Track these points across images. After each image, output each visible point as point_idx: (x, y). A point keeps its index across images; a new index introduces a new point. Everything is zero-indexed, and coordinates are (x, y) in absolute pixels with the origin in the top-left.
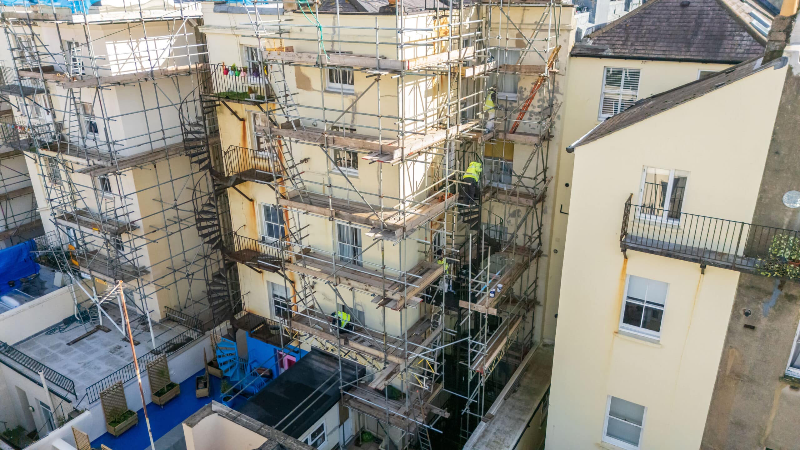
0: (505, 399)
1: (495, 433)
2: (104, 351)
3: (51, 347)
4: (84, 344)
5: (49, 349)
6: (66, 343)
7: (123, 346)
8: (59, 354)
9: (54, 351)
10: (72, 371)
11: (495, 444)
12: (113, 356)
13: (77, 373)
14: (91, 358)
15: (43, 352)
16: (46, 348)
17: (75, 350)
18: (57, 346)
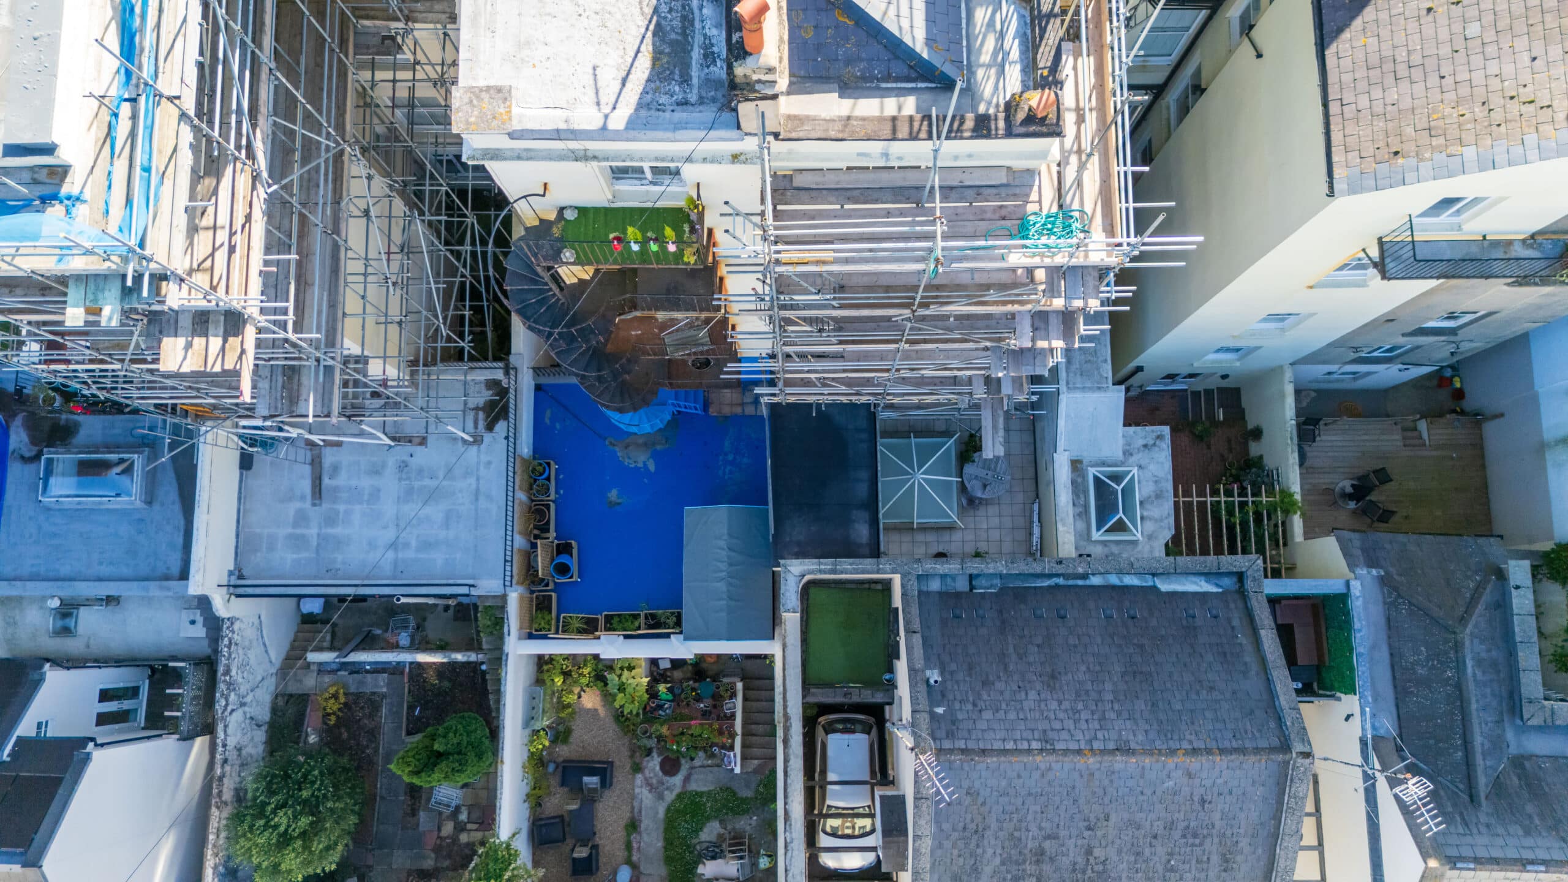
2: (390, 484)
3: (296, 525)
4: (336, 489)
5: (298, 531)
6: (307, 504)
7: (407, 458)
8: (330, 531)
9: (312, 532)
10: (393, 545)
11: (1089, 366)
12: (417, 484)
13: (407, 545)
14: (388, 507)
15: (298, 542)
16: (290, 530)
17: (342, 508)
18: (301, 519)
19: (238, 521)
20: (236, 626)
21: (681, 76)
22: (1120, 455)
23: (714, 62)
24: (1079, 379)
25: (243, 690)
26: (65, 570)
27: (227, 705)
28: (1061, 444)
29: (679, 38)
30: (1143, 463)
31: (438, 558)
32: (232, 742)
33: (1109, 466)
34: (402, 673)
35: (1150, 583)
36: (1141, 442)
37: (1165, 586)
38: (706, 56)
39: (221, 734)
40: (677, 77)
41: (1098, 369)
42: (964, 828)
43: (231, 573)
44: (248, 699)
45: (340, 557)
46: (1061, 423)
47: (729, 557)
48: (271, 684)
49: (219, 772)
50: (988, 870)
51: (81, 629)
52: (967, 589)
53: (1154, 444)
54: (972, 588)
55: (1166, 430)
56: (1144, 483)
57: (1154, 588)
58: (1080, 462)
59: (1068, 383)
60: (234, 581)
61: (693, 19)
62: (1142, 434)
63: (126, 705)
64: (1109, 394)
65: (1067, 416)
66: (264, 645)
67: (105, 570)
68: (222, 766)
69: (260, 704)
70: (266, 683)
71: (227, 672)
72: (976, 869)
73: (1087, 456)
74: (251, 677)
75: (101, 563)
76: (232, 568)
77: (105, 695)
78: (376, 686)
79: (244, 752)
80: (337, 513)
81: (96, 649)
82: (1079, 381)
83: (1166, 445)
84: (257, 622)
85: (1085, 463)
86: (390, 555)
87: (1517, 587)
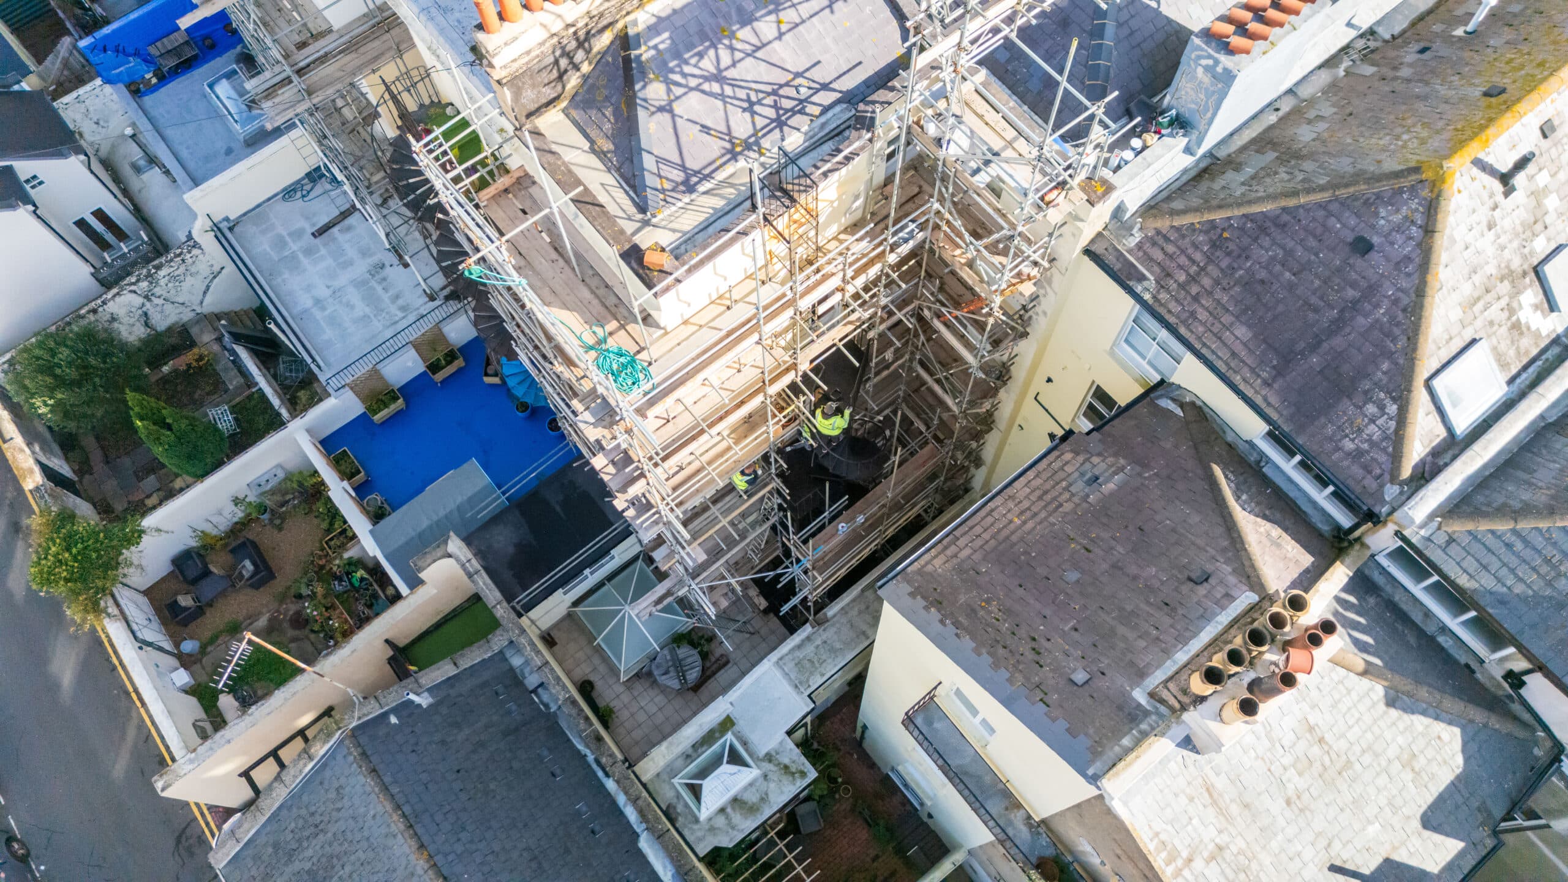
0: (863, 591)
1: (817, 647)
2: (361, 268)
3: (290, 234)
4: (334, 239)
5: (288, 239)
6: (310, 230)
7: (387, 264)
8: (301, 256)
9: (294, 246)
10: (318, 302)
11: (808, 665)
12: (373, 283)
13: (323, 309)
14: (343, 279)
15: (280, 243)
16: (284, 233)
17: (323, 251)
18: (298, 234)
19: (269, 199)
20: (195, 252)
22: (762, 752)
24: (792, 664)
25: (157, 291)
26: (169, 132)
27: (133, 284)
28: (734, 694)
30: (771, 776)
31: (328, 334)
32: (111, 307)
33: (747, 750)
34: (249, 387)
35: (638, 831)
36: (786, 761)
37: (645, 844)
39: (109, 295)
41: (812, 673)
42: (312, 814)
43: (227, 219)
44: (156, 301)
45: (286, 275)
46: (748, 680)
47: (451, 512)
48: (187, 316)
49: (83, 312)
50: (297, 866)
51: (145, 177)
52: (531, 688)
53: (793, 774)
54: (535, 691)
55: (813, 774)
56: (754, 789)
57: (636, 836)
58: (733, 724)
59: (781, 659)
60: (224, 226)
62: (793, 754)
63: (109, 237)
64: (797, 698)
65: (758, 680)
66: (208, 287)
67: (184, 154)
68: (89, 312)
69: (165, 318)
70: (181, 309)
71: (158, 268)
72: (291, 856)
73: (741, 725)
74: (173, 292)
75: (188, 148)
76: (232, 218)
77: (99, 214)
78: (231, 381)
79: (116, 325)
80: (318, 251)
81: (140, 199)
82: (789, 666)
83: (801, 784)
84: (216, 268)
85: (736, 728)
86: (309, 303)
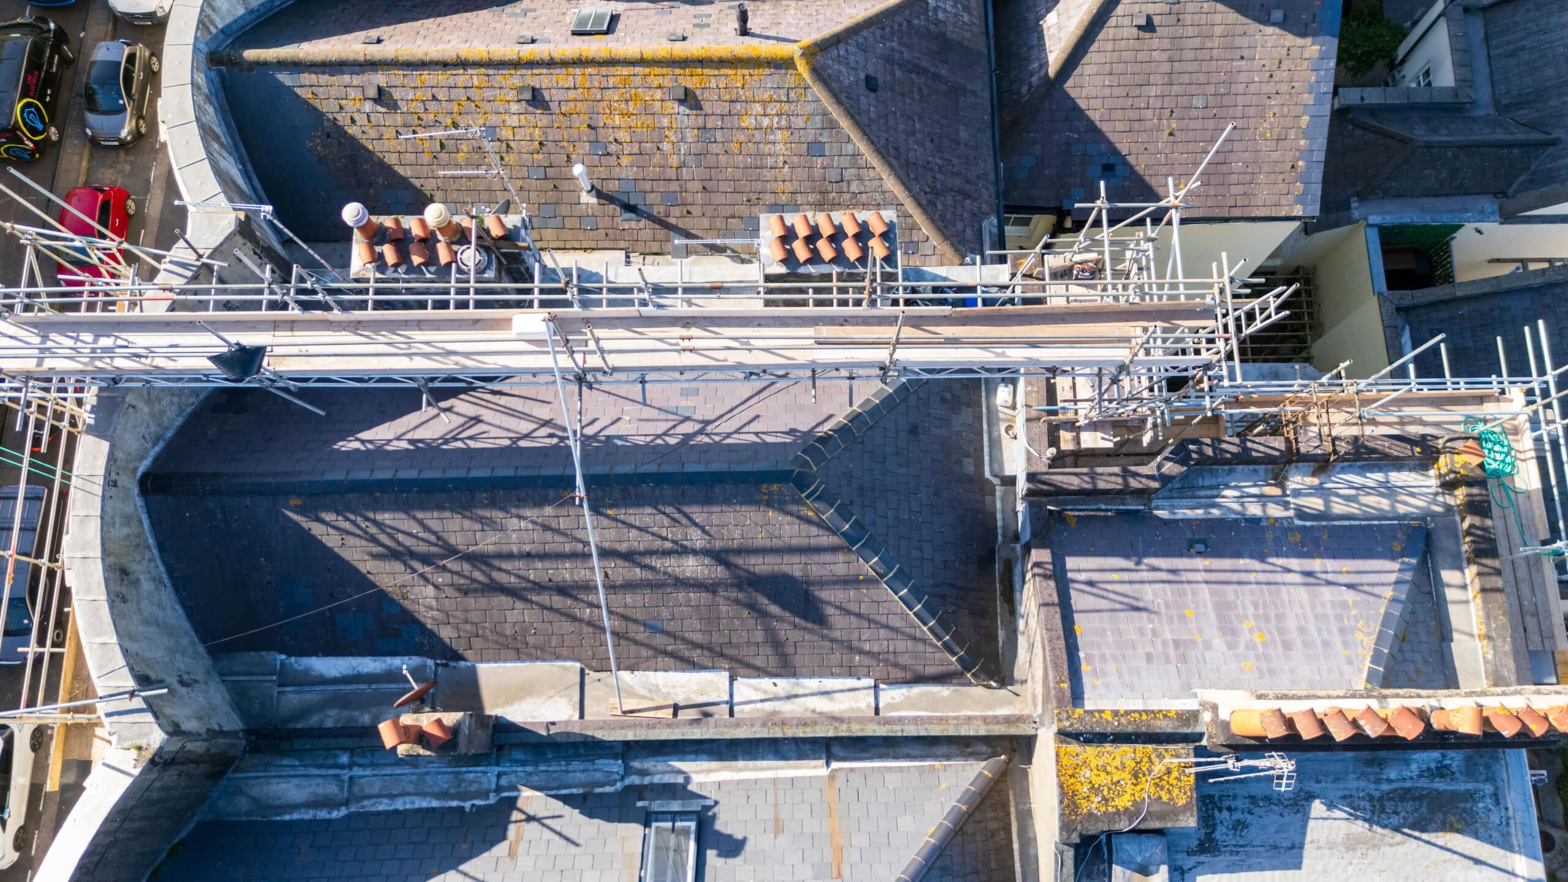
21: (1467, 801)
23: (1447, 767)
29: (1425, 803)
38: (1442, 776)
40: (1469, 805)
61: (1402, 789)
87: (1362, 99)
